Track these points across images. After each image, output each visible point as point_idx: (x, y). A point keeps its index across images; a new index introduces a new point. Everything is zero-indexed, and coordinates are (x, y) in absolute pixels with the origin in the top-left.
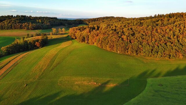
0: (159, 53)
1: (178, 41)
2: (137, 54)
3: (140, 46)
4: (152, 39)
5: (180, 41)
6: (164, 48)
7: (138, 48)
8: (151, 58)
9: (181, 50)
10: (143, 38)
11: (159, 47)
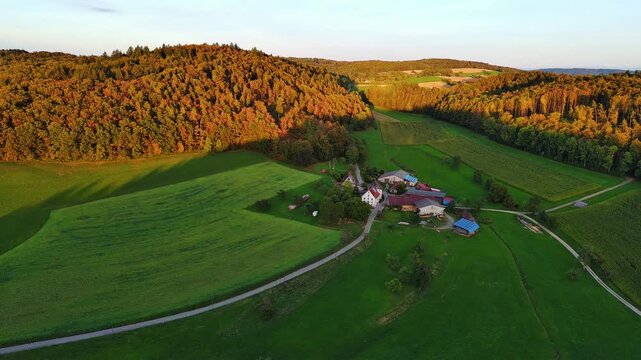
0: (98, 146)
1: (153, 114)
2: (37, 157)
3: (41, 134)
4: (79, 113)
5: (159, 113)
6: (110, 132)
7: (36, 138)
8: (81, 162)
9: (156, 134)
10: (52, 111)
11: (95, 132)
